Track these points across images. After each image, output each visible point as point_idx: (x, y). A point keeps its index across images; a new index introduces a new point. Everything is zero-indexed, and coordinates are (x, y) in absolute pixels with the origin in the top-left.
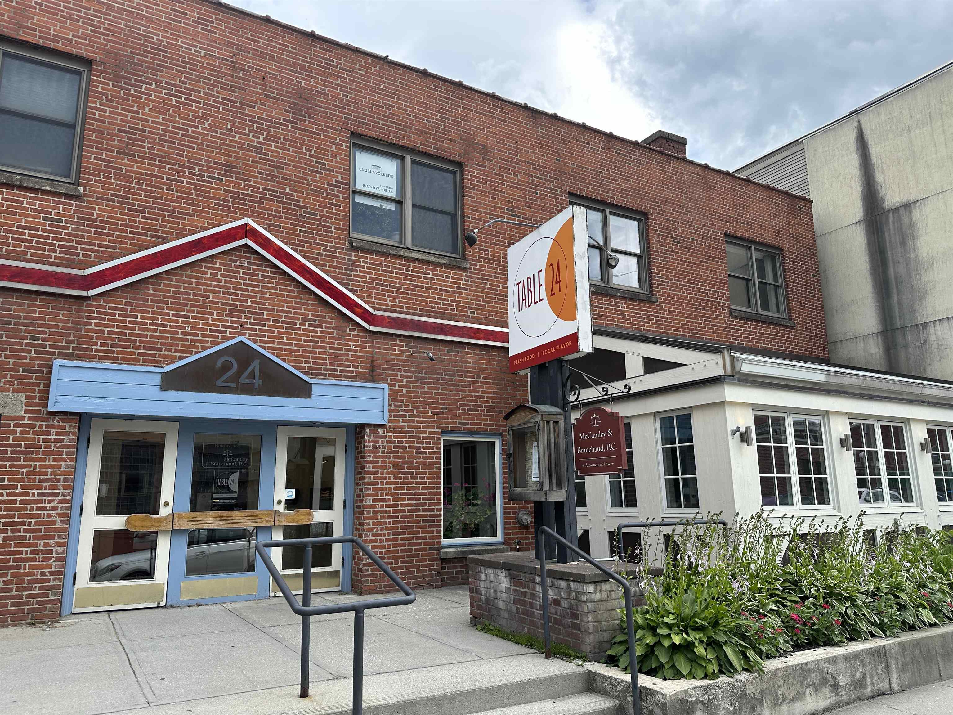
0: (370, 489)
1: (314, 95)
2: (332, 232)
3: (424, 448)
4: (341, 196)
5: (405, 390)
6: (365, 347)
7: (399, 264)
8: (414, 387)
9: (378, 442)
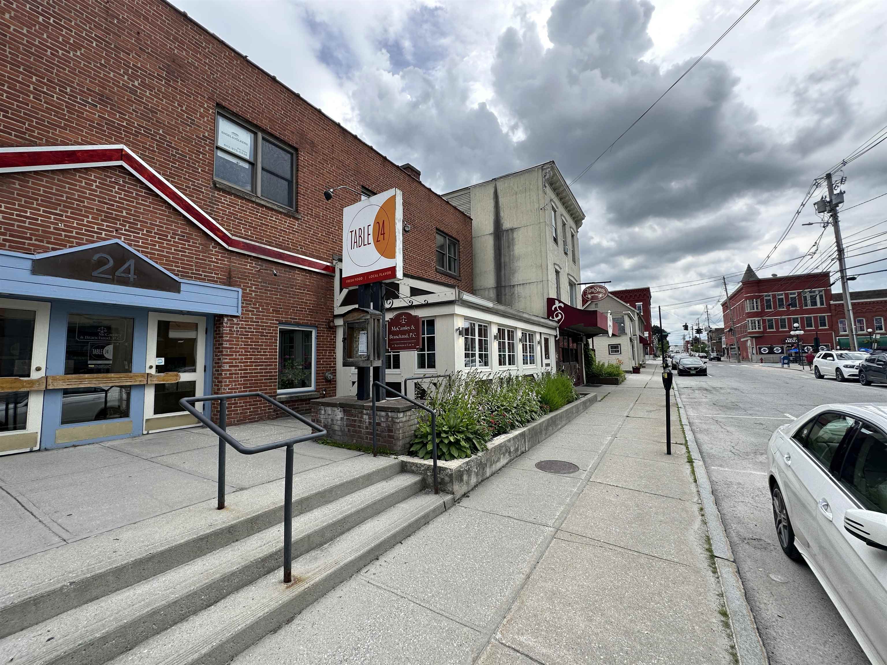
0: (227, 359)
1: (185, 63)
2: (199, 173)
3: (266, 333)
4: (207, 148)
5: (253, 294)
6: (224, 261)
7: (251, 206)
8: (260, 292)
9: (233, 327)
